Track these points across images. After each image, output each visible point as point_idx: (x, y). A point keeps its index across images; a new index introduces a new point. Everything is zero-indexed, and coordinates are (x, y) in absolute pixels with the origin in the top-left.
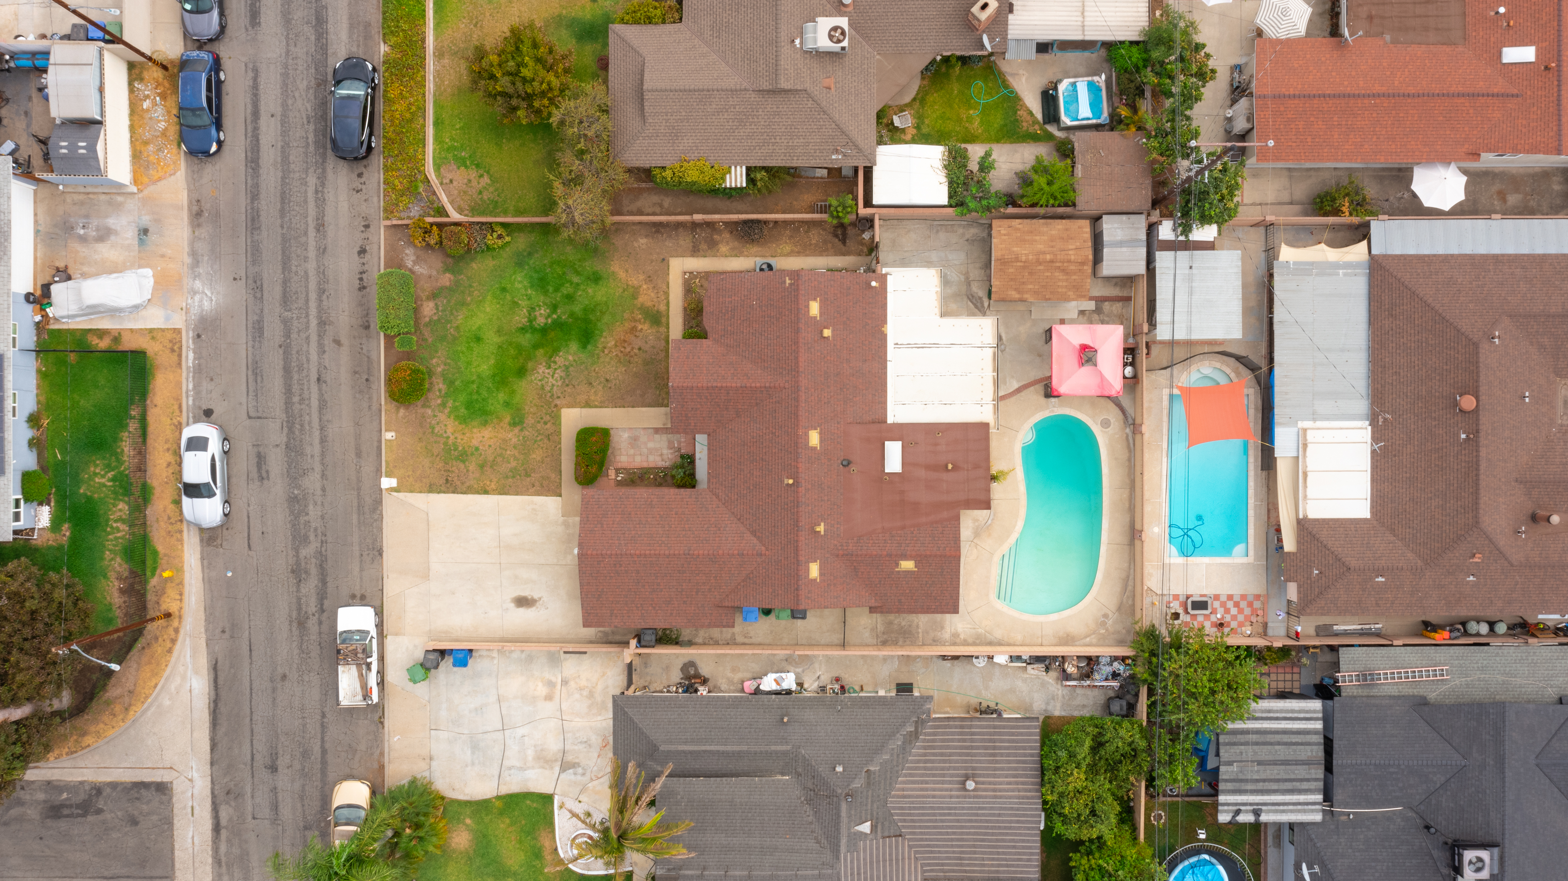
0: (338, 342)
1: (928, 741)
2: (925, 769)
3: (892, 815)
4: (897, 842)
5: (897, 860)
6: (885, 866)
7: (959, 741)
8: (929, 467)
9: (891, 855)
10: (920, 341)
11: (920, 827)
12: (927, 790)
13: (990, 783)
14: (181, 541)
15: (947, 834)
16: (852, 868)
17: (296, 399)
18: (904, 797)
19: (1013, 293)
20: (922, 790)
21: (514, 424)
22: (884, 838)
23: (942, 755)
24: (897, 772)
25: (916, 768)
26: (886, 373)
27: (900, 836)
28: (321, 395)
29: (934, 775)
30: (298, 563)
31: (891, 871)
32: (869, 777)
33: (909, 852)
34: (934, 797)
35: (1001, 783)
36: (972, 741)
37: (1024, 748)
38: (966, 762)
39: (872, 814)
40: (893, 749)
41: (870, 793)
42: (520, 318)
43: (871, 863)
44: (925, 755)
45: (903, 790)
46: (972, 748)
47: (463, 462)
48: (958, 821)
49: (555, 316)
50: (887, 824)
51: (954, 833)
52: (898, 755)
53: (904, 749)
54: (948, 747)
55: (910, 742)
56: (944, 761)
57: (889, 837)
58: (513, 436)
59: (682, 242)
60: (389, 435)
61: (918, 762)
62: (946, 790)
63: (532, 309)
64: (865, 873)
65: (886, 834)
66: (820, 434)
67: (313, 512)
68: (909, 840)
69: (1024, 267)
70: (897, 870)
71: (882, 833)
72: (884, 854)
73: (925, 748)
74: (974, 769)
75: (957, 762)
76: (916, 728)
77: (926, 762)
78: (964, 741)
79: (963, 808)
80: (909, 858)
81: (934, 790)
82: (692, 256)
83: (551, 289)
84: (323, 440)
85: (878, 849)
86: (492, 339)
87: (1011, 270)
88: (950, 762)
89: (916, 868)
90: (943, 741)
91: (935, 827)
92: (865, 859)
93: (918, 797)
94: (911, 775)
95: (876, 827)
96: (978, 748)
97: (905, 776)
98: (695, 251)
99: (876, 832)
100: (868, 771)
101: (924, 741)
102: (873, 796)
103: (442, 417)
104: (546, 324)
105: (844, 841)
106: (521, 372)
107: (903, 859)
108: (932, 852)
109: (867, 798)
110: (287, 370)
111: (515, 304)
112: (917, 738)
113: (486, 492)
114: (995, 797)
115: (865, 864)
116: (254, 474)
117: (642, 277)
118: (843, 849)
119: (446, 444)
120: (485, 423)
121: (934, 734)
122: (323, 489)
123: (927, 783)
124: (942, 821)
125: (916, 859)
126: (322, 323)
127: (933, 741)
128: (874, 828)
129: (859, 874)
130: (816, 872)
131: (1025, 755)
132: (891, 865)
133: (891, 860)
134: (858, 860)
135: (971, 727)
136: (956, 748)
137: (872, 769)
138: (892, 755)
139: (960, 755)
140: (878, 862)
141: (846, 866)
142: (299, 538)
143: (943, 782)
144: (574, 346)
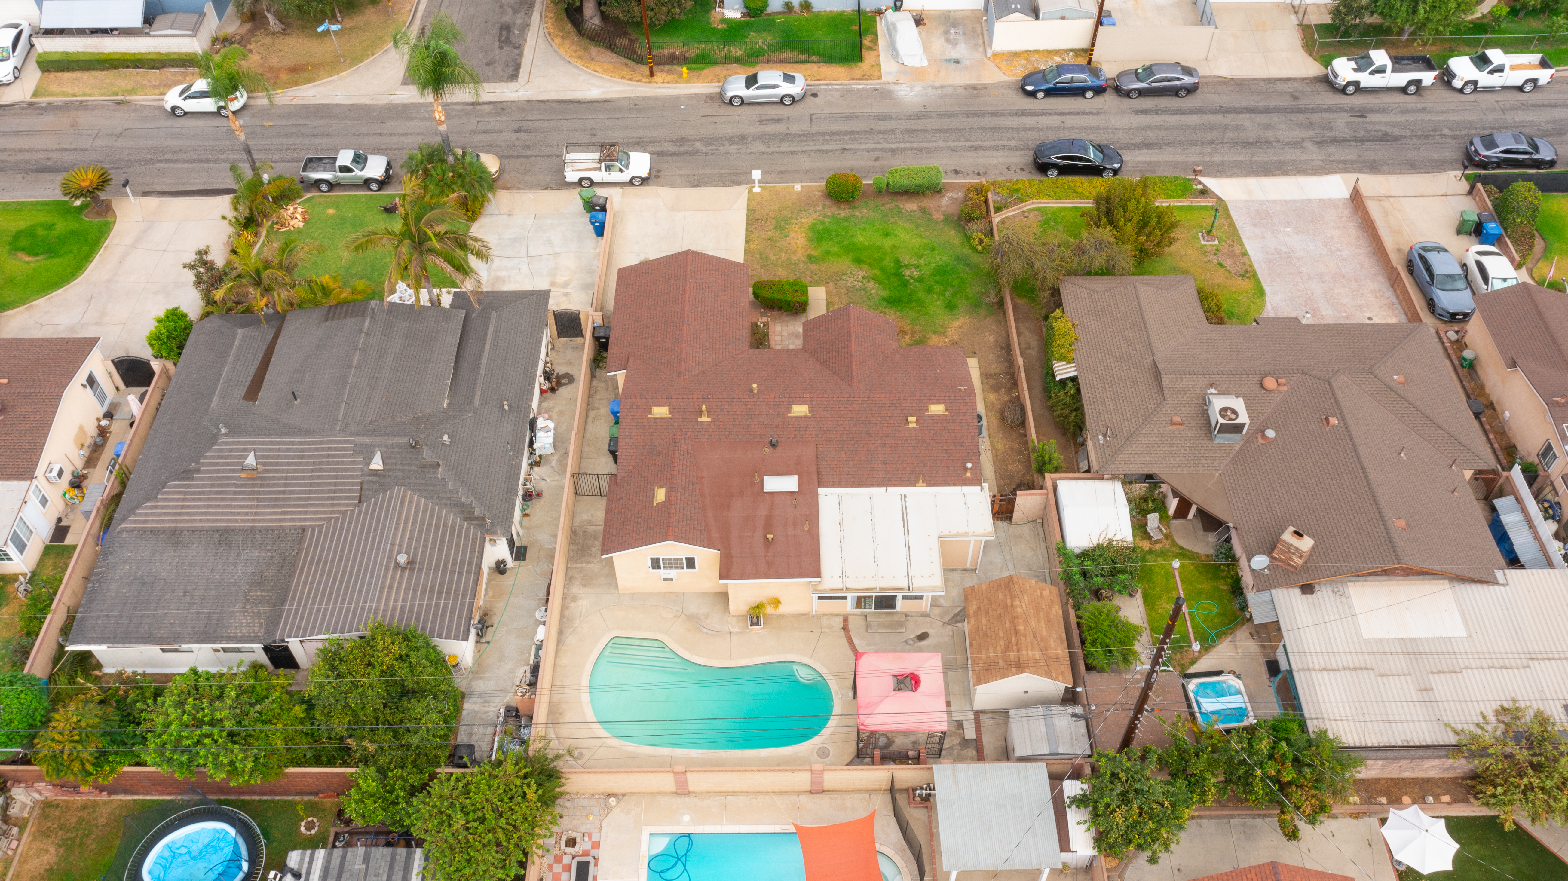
0: (877, 159)
1: (460, 531)
2: (430, 525)
3: (385, 492)
4: (353, 498)
5: (333, 498)
6: (330, 484)
7: (455, 560)
8: (769, 519)
9: (341, 491)
10: (910, 517)
11: (365, 519)
12: (406, 523)
13: (400, 583)
14: (712, 82)
15: (351, 546)
16: (336, 449)
17: (827, 138)
18: (402, 503)
19: (975, 607)
20: (407, 519)
21: (810, 257)
22: (362, 484)
23: (442, 542)
24: (432, 498)
25: (432, 516)
26: (872, 485)
27: (360, 502)
28: (832, 151)
29: (420, 532)
30: (688, 141)
31: (322, 492)
32: (431, 466)
33: (339, 512)
34: (396, 529)
35: (397, 593)
36: (452, 572)
37: (434, 622)
38: (430, 563)
39: (390, 470)
40: (457, 493)
41: (414, 468)
42: (907, 259)
43: (338, 470)
44: (445, 526)
45: (411, 502)
46: (445, 571)
47: (775, 228)
48: (363, 554)
49: (912, 281)
50: (376, 487)
51: (350, 552)
52: (450, 498)
53: (456, 505)
54: (449, 549)
55: (462, 512)
56: (434, 543)
57: (361, 489)
58: (799, 256)
59: (994, 366)
60: (798, 187)
61: (439, 519)
62: (401, 541)
63: (917, 267)
64: (328, 463)
65: (365, 486)
66: (805, 417)
67: (733, 148)
68: (353, 511)
69: (1006, 607)
70: (322, 499)
71: (367, 482)
72: (343, 484)
73: (453, 527)
74: (420, 568)
75: (431, 555)
76: (477, 519)
77: (437, 527)
78: (454, 564)
79: (376, 556)
80: (332, 512)
81: (404, 530)
82: (981, 374)
83: (938, 278)
84: (792, 152)
85: (351, 477)
86: (887, 243)
87: (1001, 596)
88: (433, 548)
89: (320, 519)
90: (458, 545)
91: (361, 533)
92: (343, 463)
93: (400, 513)
94: (425, 511)
95: (375, 475)
96: (443, 577)
97: (426, 505)
98: (986, 376)
99: (370, 475)
100: (438, 465)
101: (461, 526)
102: (410, 471)
103: (815, 215)
104: (904, 276)
105: (367, 440)
106: (858, 261)
107: (333, 505)
108: (333, 534)
109: (409, 465)
110: (852, 133)
111: (921, 256)
112: (466, 519)
113: (747, 242)
114: (383, 587)
115: (337, 463)
116: (764, 118)
117: (956, 338)
118: (359, 440)
119: (791, 218)
120: (810, 240)
121: (467, 537)
122: (751, 153)
123: (414, 524)
124: (366, 540)
125: (330, 519)
126: (893, 151)
127: (459, 536)
128: (375, 473)
129: (328, 456)
130: (340, 417)
131: (425, 621)
132: (330, 491)
133: (335, 491)
134: (343, 456)
135: (469, 572)
136: (448, 555)
137: (440, 470)
138: (451, 491)
139: (439, 559)
140: (336, 477)
141: (340, 442)
142: (710, 141)
143: (411, 539)
144: (885, 293)
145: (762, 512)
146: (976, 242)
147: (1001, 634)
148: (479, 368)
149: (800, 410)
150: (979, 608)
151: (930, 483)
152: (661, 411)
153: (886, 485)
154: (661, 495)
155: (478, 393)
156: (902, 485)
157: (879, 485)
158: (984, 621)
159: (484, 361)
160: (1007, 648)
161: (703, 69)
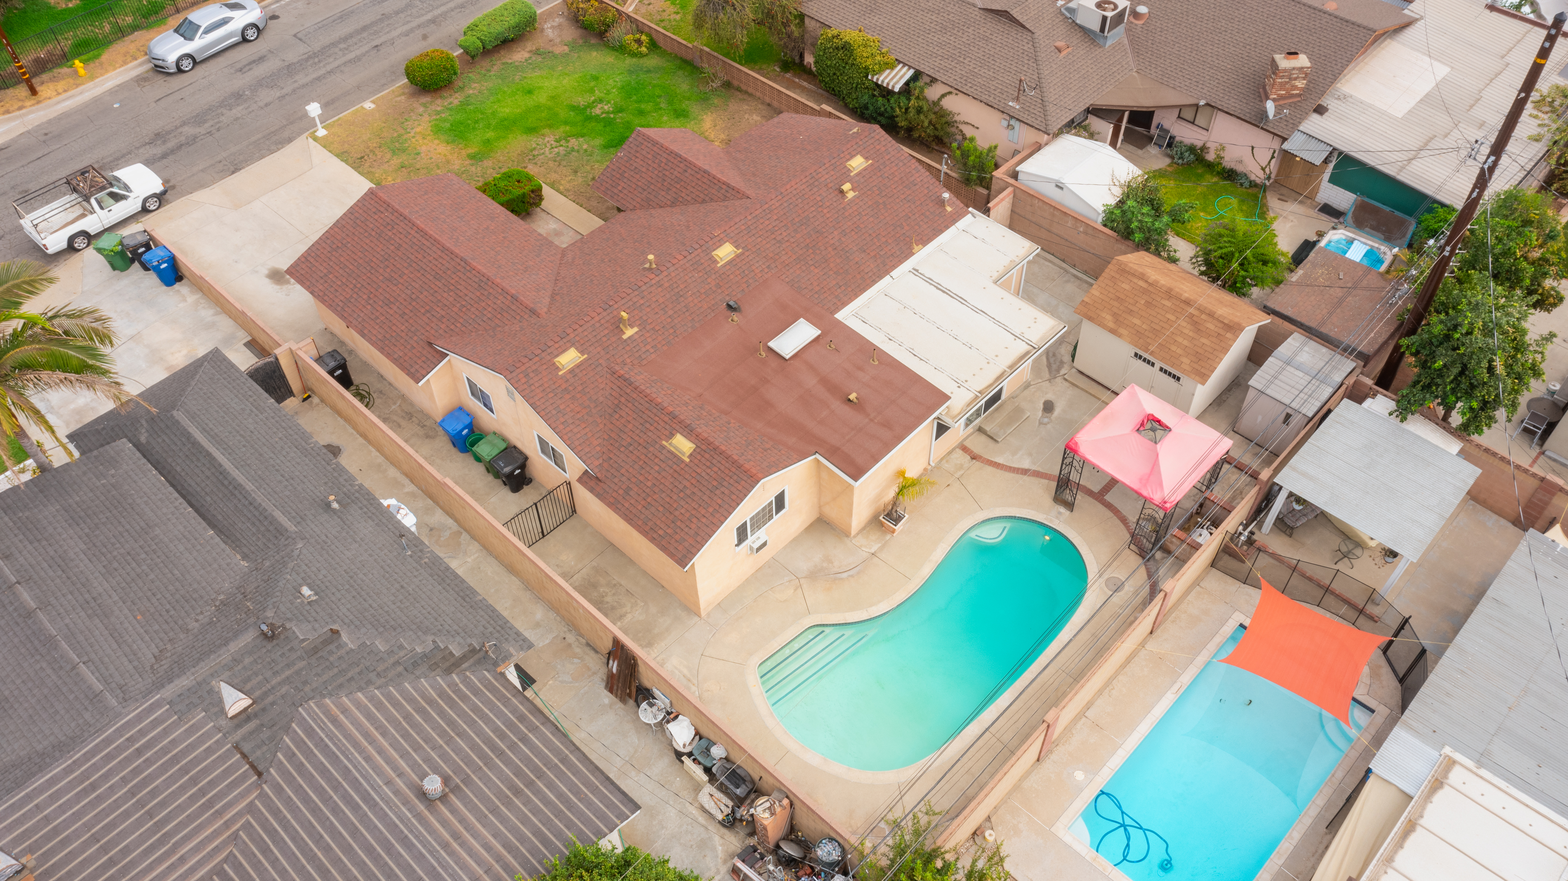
0: (425, 37)
1: (458, 691)
2: (408, 717)
3: (287, 729)
4: (244, 777)
5: (210, 804)
6: (183, 789)
7: (496, 730)
8: (825, 382)
9: (212, 784)
10: (946, 284)
11: (299, 790)
12: (372, 741)
13: (462, 820)
14: (125, 63)
15: (318, 840)
16: (142, 733)
17: (342, 46)
18: (334, 721)
19: (1109, 317)
20: (367, 735)
21: (472, 157)
22: (237, 747)
23: (451, 723)
24: (369, 682)
25: (396, 705)
26: (874, 282)
27: (260, 774)
28: (364, 55)
29: (406, 736)
30: (169, 133)
31: (181, 809)
32: (326, 642)
33: (240, 814)
34: (368, 759)
35: (476, 835)
36: (513, 747)
37: (570, 825)
38: (469, 762)
39: (265, 694)
40: (401, 647)
41: (301, 664)
42: (582, 100)
43: (175, 760)
44: (431, 702)
45: (345, 711)
46: (501, 754)
47: (394, 154)
48: (354, 832)
49: (612, 116)
50: (265, 734)
51: (327, 849)
52: (397, 663)
53: (415, 665)
54: (472, 724)
55: (433, 667)
56: (443, 734)
57: (244, 756)
58: (459, 164)
60: (368, 105)
61: (411, 700)
62: (395, 768)
63: (601, 101)
64: (149, 762)
65: (246, 747)
66: (737, 256)
67: (238, 111)
68: (263, 796)
69: (1145, 291)
70: (190, 819)
71: (244, 738)
72: (206, 771)
73: (442, 694)
74: (467, 781)
75: (458, 751)
76: (464, 658)
77: (421, 711)
78: (502, 736)
79: (383, 817)
80: (227, 825)
81: (381, 751)
83: (635, 98)
84: (318, 79)
85: (209, 751)
86: (541, 99)
87: (1126, 286)
88: (449, 741)
89: (217, 850)
90: (476, 709)
91: (315, 811)
92: (174, 743)
93: (349, 737)
94: (379, 706)
95: (248, 719)
96: (508, 762)
97: (372, 699)
99: (239, 726)
100: (335, 632)
101: (453, 685)
102: (298, 673)
103: (426, 118)
104: (598, 116)
105: (184, 682)
106: (531, 131)
107: (219, 813)
108: (266, 851)
109: (288, 666)
110: (364, 28)
111: (593, 90)
112: (448, 671)
114: (446, 846)
115: (165, 751)
116: (239, 66)
118: (169, 691)
119: (399, 136)
120: (451, 142)
121: (476, 692)
122: (267, 105)
123: (384, 733)
124: (336, 810)
125: (235, 836)
126: (433, 21)
127: (464, 698)
128: (244, 716)
129: (139, 752)
130: (99, 686)
131: (559, 835)
132: (193, 799)
133: (203, 792)
134: (166, 732)
135: (533, 729)
136: (480, 733)
137: (344, 637)
138: (391, 652)
139: (474, 747)
140: (185, 771)
141: (139, 718)
142: (199, 119)
143: (404, 755)
144: (599, 141)
145: (810, 381)
146: (635, 46)
147: (1173, 318)
148: (238, 487)
149: (725, 252)
150: (1115, 315)
151: (925, 241)
152: (569, 358)
153: (887, 272)
154: (683, 445)
155: (277, 514)
156: (901, 262)
157: (881, 277)
158: (1137, 321)
159: (235, 473)
160: (1195, 324)
161: (99, 55)
